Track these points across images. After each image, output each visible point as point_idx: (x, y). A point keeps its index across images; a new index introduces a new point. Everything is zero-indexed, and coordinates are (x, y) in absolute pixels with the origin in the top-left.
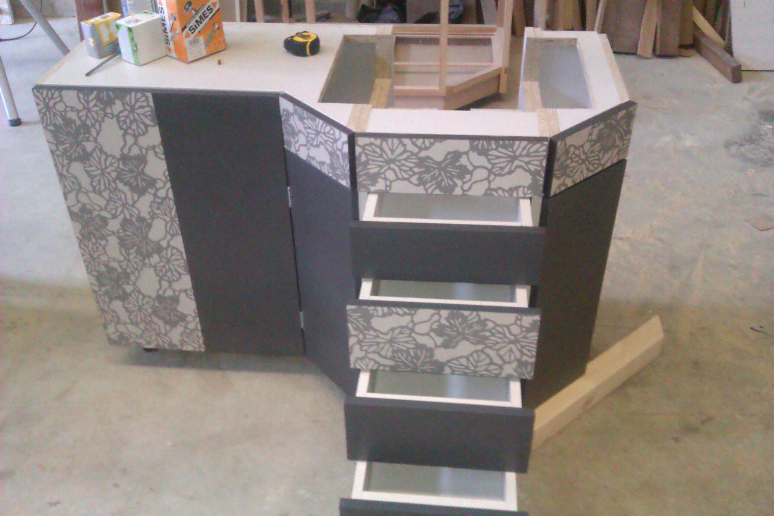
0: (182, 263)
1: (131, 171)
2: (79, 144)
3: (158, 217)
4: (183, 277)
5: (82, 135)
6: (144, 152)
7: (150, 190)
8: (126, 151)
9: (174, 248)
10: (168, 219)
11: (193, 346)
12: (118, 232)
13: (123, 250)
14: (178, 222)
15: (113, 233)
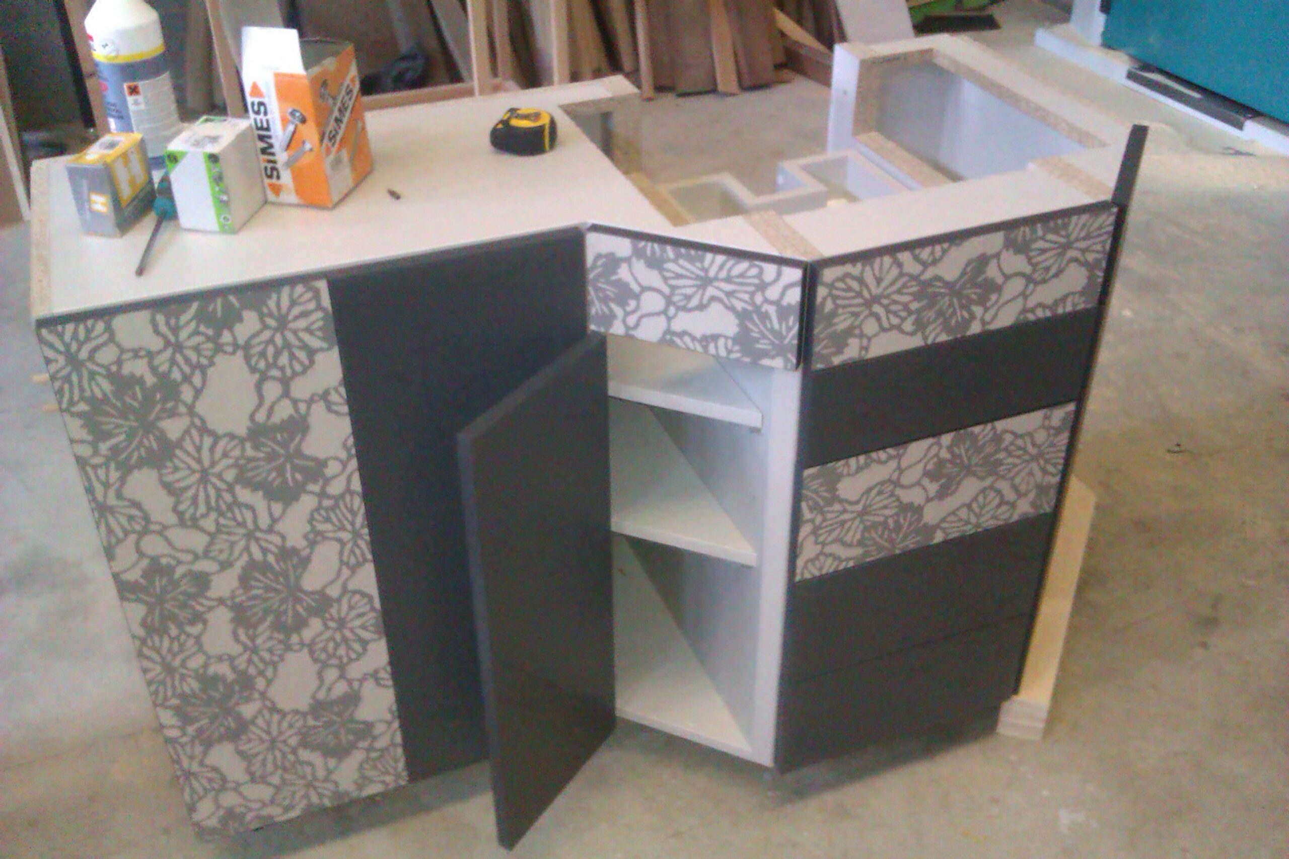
0: (371, 618)
1: (272, 457)
2: (149, 427)
3: (325, 538)
4: (371, 647)
5: (159, 407)
6: (303, 407)
7: (311, 487)
8: (261, 417)
9: (355, 592)
10: (345, 536)
11: (383, 782)
12: (233, 597)
13: (241, 632)
14: (367, 538)
15: (221, 601)
